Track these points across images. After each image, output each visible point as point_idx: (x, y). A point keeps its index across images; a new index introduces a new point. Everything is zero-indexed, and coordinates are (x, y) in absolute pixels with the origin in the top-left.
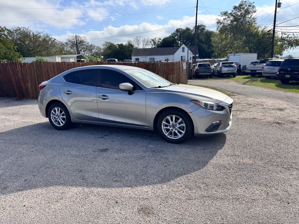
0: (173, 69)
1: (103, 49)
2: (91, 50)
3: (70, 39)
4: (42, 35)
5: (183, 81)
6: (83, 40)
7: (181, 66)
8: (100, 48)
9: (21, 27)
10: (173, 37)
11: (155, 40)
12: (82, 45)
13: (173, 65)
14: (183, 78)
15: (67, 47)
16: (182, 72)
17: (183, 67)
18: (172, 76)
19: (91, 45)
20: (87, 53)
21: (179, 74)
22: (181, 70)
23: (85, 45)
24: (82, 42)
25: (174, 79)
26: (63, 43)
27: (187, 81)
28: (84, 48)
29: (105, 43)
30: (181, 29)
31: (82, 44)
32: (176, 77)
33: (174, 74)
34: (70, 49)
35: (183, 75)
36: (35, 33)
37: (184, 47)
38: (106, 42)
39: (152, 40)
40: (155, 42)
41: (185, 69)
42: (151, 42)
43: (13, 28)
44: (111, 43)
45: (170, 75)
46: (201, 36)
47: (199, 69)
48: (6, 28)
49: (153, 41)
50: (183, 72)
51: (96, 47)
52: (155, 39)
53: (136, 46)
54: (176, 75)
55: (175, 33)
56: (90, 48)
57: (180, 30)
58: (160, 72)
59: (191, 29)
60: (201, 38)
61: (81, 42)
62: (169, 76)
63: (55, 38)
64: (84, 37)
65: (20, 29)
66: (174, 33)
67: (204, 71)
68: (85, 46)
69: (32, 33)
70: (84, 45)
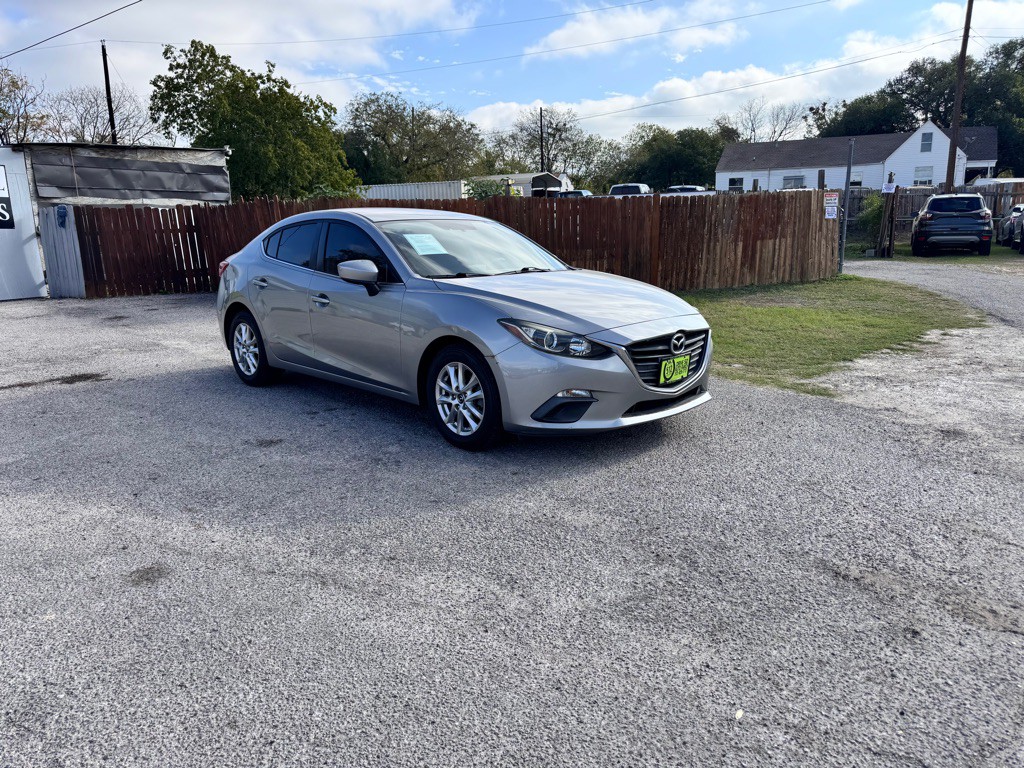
0: (779, 218)
1: (626, 152)
2: (586, 157)
3: (524, 120)
4: (435, 113)
5: (820, 263)
6: (565, 125)
7: (814, 206)
8: (619, 149)
9: (379, 93)
10: (893, 94)
11: (824, 110)
12: (560, 139)
13: (779, 202)
14: (823, 251)
15: (514, 149)
16: (821, 230)
17: (822, 211)
18: (771, 242)
19: (589, 141)
20: (573, 167)
21: (805, 236)
22: (815, 219)
23: (570, 140)
24: (559, 130)
25: (782, 255)
26: (504, 137)
27: (840, 265)
28: (566, 150)
29: (636, 130)
30: (933, 62)
31: (560, 136)
32: (789, 249)
33: (783, 236)
34: (522, 154)
35: (823, 242)
36: (418, 109)
37: (928, 131)
38: (643, 127)
39: (811, 109)
40: (824, 117)
41: (834, 216)
42: (805, 118)
43: (358, 98)
44: (658, 129)
45: (763, 239)
46: (1014, 86)
47: (930, 219)
48: (321, 101)
49: (814, 113)
50: (824, 229)
51: (603, 145)
52: (825, 104)
53: (745, 134)
54: (789, 240)
55: (901, 80)
56: (584, 150)
57: (929, 67)
58: (720, 230)
59: (974, 58)
60: (1017, 94)
61: (557, 129)
62: (759, 243)
63: (474, 122)
64: (569, 113)
65: (377, 99)
66: (899, 81)
67: (952, 229)
68: (569, 144)
69: (409, 110)
70: (567, 138)
